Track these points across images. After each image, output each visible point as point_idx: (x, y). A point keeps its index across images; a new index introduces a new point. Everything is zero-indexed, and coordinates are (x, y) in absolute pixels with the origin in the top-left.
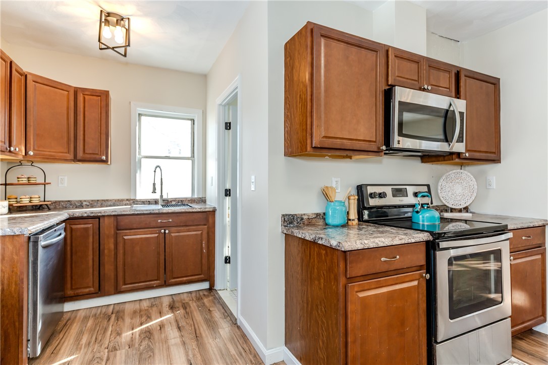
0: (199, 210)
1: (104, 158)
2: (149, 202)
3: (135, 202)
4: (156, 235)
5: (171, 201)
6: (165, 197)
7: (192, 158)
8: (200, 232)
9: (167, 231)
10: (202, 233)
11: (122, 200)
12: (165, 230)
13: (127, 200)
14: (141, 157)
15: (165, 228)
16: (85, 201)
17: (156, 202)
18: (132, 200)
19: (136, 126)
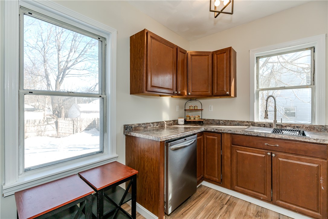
0: (315, 141)
1: (228, 93)
2: (264, 125)
3: (253, 124)
4: (264, 156)
5: (286, 126)
6: (279, 122)
7: (313, 86)
8: (316, 165)
9: (274, 155)
10: (318, 167)
11: (244, 122)
12: (272, 154)
13: (247, 122)
14: (258, 89)
15: (272, 151)
16: (221, 120)
17: (270, 125)
18: (251, 122)
19: (254, 66)
